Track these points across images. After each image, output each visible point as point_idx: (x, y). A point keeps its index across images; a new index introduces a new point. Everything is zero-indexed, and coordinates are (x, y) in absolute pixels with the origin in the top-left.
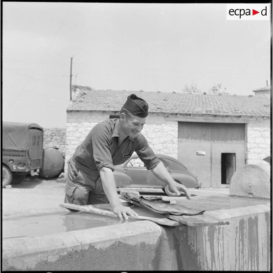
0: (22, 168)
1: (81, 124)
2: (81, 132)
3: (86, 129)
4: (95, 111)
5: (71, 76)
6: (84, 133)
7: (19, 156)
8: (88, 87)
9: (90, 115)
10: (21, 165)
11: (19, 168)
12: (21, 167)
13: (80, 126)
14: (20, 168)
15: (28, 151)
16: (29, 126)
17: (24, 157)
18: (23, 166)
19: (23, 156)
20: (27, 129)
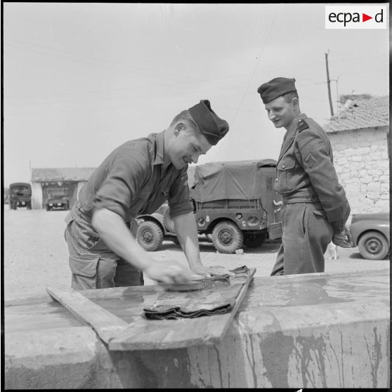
0: (254, 225)
1: (342, 152)
2: (342, 165)
3: (349, 159)
4: (361, 129)
5: (329, 82)
6: (347, 166)
7: (249, 207)
8: (364, 95)
9: (354, 137)
10: (252, 220)
11: (250, 224)
12: (252, 223)
13: (340, 155)
14: (252, 225)
15: (260, 200)
16: (259, 163)
17: (255, 209)
18: (254, 222)
19: (253, 207)
20: (256, 168)
